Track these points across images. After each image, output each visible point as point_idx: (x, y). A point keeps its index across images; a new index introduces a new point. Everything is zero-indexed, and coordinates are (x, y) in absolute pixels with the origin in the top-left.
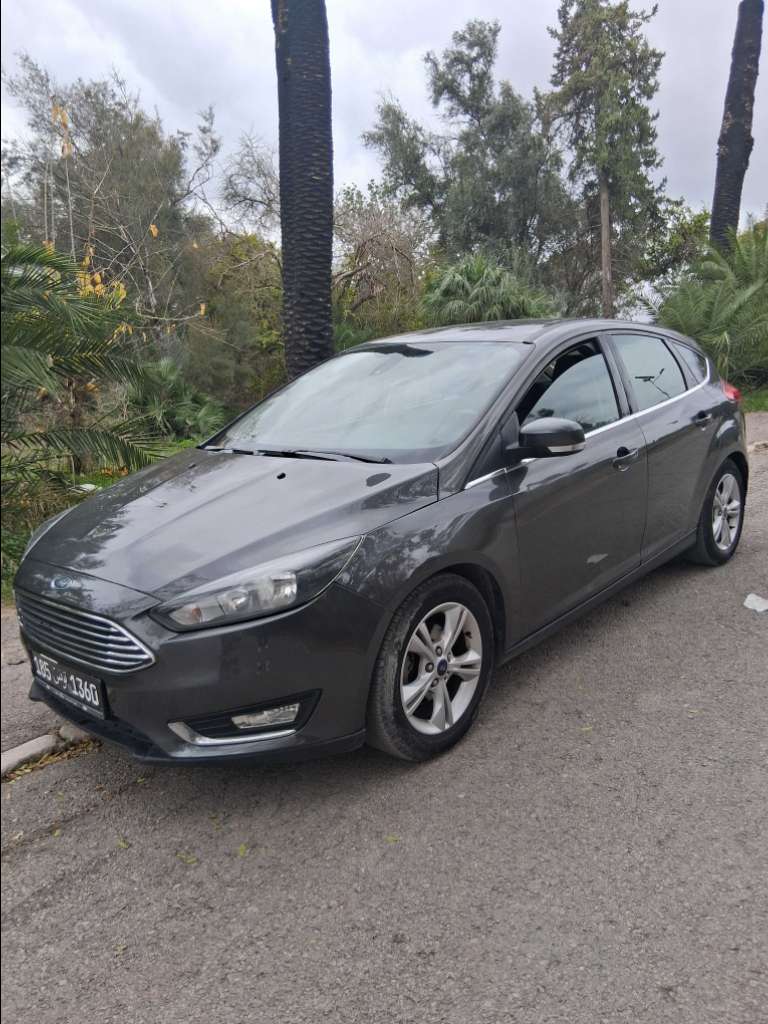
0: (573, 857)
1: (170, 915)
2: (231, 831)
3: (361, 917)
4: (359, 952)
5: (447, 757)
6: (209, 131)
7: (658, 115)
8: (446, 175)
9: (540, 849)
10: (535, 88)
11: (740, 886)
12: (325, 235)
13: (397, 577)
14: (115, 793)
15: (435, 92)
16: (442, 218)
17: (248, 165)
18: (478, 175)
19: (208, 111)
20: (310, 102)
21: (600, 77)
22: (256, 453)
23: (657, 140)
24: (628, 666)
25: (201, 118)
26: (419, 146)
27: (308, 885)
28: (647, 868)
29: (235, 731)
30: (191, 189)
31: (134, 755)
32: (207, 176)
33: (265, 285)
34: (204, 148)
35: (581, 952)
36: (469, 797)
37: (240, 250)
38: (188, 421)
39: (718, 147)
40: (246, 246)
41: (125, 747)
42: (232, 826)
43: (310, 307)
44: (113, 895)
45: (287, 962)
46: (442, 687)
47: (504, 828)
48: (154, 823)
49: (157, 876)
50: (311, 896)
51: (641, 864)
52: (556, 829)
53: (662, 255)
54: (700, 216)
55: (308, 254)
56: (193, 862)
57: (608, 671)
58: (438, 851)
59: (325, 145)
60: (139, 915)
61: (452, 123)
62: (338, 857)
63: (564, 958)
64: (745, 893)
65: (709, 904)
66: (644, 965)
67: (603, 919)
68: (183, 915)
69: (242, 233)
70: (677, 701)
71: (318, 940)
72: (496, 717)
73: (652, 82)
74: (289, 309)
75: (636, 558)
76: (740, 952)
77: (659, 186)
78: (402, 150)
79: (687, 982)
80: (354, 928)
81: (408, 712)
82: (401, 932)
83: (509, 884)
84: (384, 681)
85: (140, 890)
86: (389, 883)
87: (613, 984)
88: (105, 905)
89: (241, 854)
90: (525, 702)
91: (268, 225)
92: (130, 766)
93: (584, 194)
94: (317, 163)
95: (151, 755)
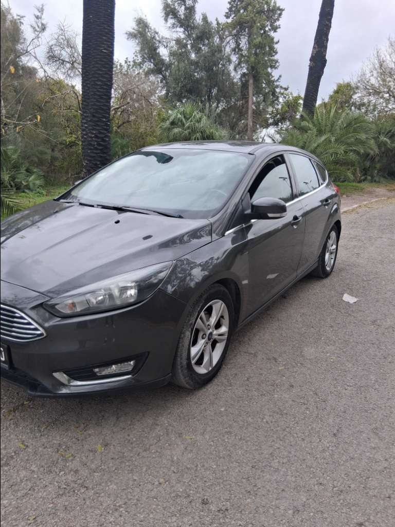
0: (291, 445)
1: (61, 493)
2: (90, 435)
3: (180, 488)
4: (183, 512)
5: (209, 386)
6: (41, 18)
7: (278, 41)
8: (170, 60)
9: (273, 441)
10: (217, 18)
11: (382, 460)
12: (109, 84)
13: (185, 285)
14: (11, 411)
15: (165, 13)
16: (167, 83)
17: (62, 41)
18: (186, 62)
19: (41, 7)
20: (103, 8)
21: (252, 18)
22: (95, 206)
23: (278, 55)
24: (294, 332)
25: (36, 10)
26: (157, 42)
27: (144, 469)
28: (332, 450)
29: (95, 377)
30: (28, 50)
31: (29, 392)
32: (38, 44)
33: (69, 109)
34: (37, 28)
35: (309, 504)
36: (227, 410)
37: (54, 88)
38: (23, 183)
39: (309, 62)
40: (58, 86)
41: (22, 386)
42: (90, 432)
43: (99, 123)
44: (22, 481)
45: (141, 521)
46: (209, 346)
47: (250, 429)
48: (40, 431)
49: (48, 467)
50: (147, 476)
51: (328, 448)
52: (278, 429)
53: (276, 116)
54: (296, 97)
55: (98, 93)
56: (70, 457)
57: (284, 335)
58: (217, 445)
59: (111, 33)
60: (40, 494)
61: (174, 32)
62: (159, 450)
63: (301, 508)
64: (385, 463)
65: (369, 470)
66: (344, 511)
67: (316, 483)
68: (69, 493)
69: (55, 78)
70: (323, 352)
71: (158, 505)
72: (232, 361)
73: (277, 23)
74: (85, 123)
75: (294, 275)
76: (392, 499)
77: (277, 78)
78: (147, 43)
79: (369, 519)
80: (177, 496)
81: (193, 362)
82: (206, 497)
83: (260, 463)
84: (183, 346)
85: (38, 477)
86: (193, 466)
87: (331, 523)
88: (16, 488)
89: (100, 451)
90: (245, 352)
91: (72, 75)
92: (17, 393)
93: (241, 79)
94: (105, 43)
95: (40, 392)
